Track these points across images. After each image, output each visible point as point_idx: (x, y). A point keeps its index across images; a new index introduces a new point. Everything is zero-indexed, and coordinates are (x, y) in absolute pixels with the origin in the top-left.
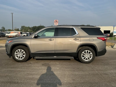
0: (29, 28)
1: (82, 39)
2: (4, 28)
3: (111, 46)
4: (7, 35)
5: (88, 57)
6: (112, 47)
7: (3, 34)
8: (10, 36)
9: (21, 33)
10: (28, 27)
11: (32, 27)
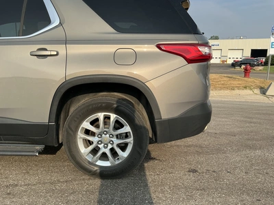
1: (75, 50)
3: (261, 88)
5: (110, 146)
6: (264, 91)
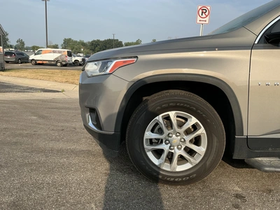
0: (83, 44)
2: (23, 43)
4: (32, 57)
7: (22, 54)
8: (41, 62)
9: (70, 54)
10: (79, 43)
11: (89, 42)
